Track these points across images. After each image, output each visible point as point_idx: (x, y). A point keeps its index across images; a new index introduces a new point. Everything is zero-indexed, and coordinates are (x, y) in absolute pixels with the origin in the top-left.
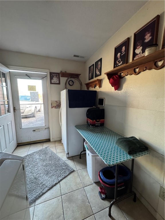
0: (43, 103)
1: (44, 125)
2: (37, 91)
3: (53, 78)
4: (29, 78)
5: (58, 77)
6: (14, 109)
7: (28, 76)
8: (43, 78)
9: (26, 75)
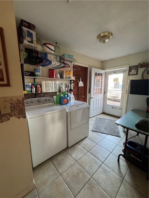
0: (121, 90)
1: (120, 106)
2: (119, 82)
3: (132, 71)
4: (114, 73)
5: (136, 69)
6: (105, 93)
7: (115, 72)
8: (124, 71)
9: (114, 72)
